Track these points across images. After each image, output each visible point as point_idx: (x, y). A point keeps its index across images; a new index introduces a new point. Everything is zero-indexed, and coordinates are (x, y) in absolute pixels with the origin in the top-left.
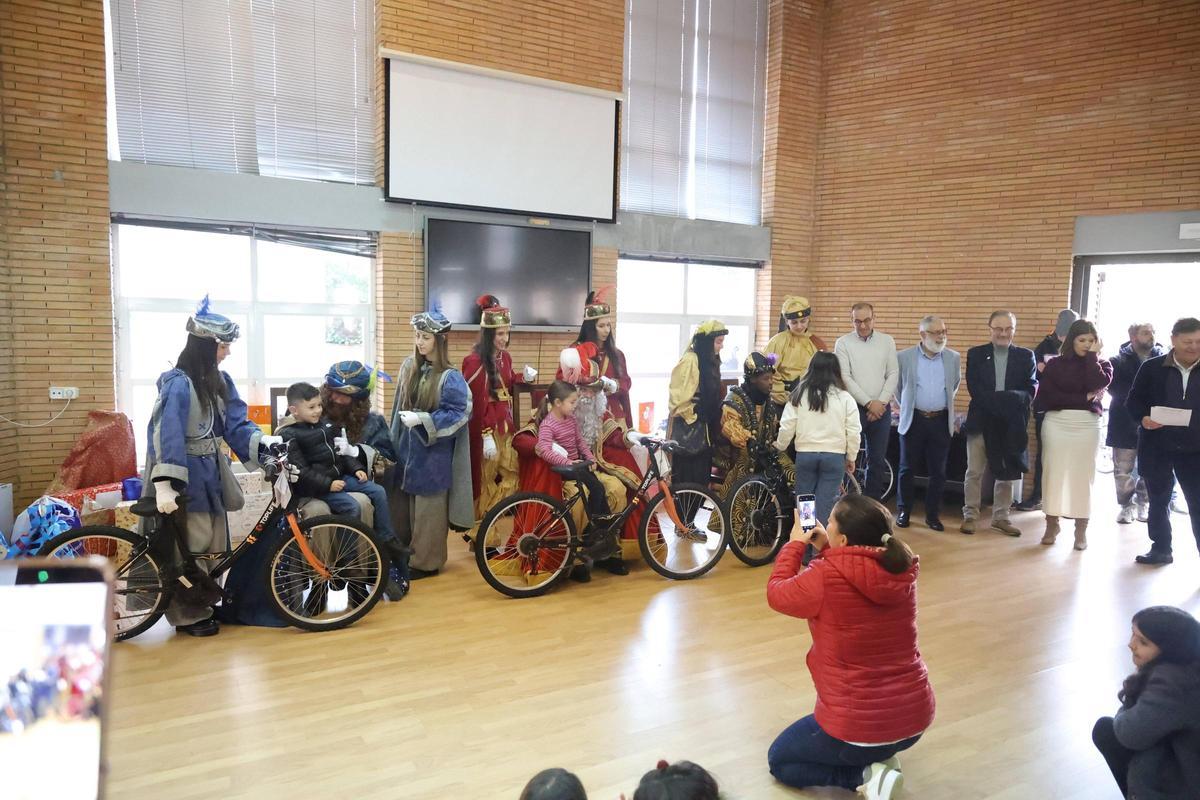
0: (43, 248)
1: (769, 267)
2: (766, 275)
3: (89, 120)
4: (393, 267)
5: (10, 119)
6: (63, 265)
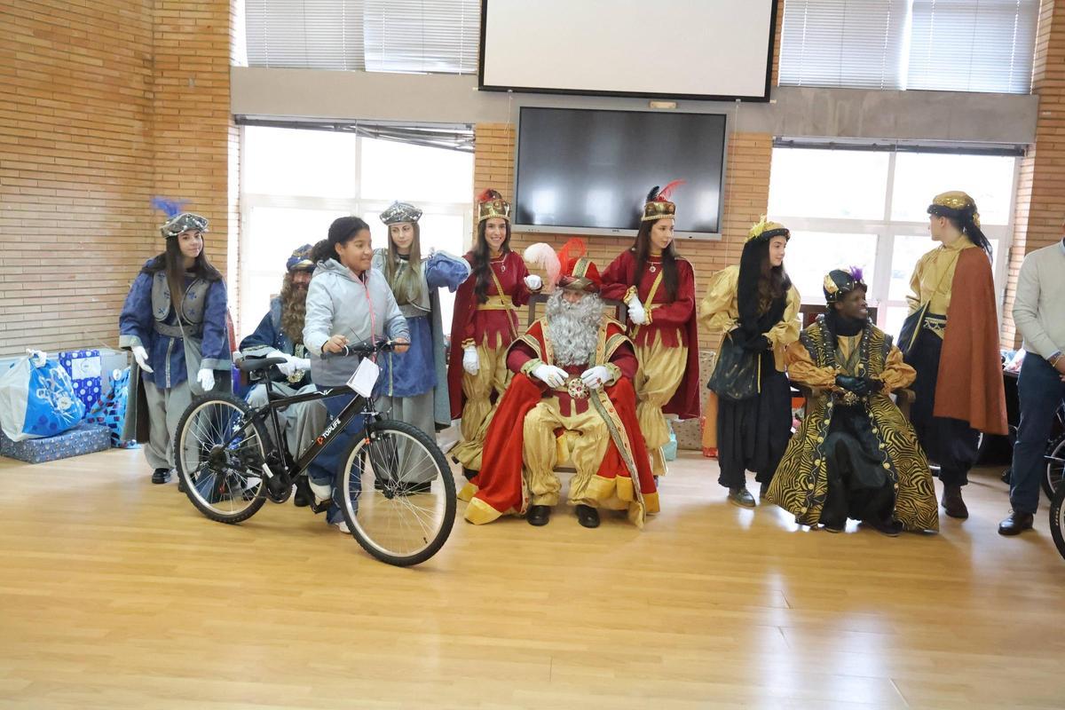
0: (178, 149)
1: (1033, 153)
2: (1029, 164)
3: (215, 30)
4: (484, 163)
5: (158, 36)
6: (193, 164)
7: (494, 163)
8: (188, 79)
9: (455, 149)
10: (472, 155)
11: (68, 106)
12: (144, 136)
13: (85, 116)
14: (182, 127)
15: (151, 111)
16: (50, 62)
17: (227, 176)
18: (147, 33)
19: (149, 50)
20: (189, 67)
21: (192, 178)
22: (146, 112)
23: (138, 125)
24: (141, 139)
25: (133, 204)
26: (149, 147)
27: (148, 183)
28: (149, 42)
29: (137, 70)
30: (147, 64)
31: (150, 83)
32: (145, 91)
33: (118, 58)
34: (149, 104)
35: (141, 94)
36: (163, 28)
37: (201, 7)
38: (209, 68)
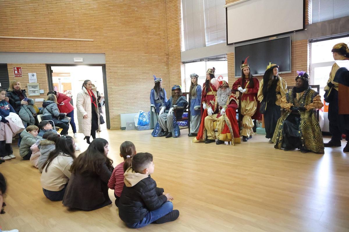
0: (173, 71)
3: (177, 45)
4: (230, 62)
5: (169, 49)
6: (175, 73)
7: (232, 62)
8: (174, 56)
9: (225, 60)
10: (227, 61)
11: (151, 65)
13: (155, 67)
14: (174, 66)
16: (148, 58)
17: (181, 75)
18: (167, 49)
19: (167, 52)
21: (175, 76)
22: (167, 64)
23: (166, 67)
24: (167, 70)
25: (165, 83)
26: (168, 71)
27: (168, 78)
29: (165, 56)
30: (167, 55)
31: (168, 59)
33: (161, 55)
34: (168, 63)
35: (166, 61)
36: (170, 47)
37: (175, 41)
38: (177, 53)
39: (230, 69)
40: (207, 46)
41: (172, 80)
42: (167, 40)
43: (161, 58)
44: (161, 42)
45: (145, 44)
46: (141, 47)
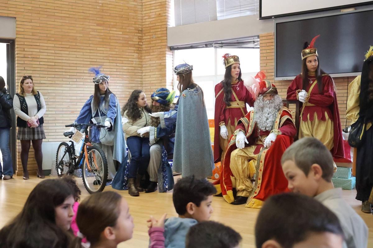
0: (150, 62)
3: (162, 15)
4: (264, 51)
5: (144, 21)
6: (155, 68)
7: (268, 51)
8: (153, 35)
9: (253, 48)
10: (259, 50)
11: (109, 49)
12: (138, 59)
13: (115, 53)
14: (151, 54)
15: (141, 49)
17: (166, 71)
18: (140, 21)
19: (141, 26)
20: (153, 31)
21: (154, 73)
22: (139, 50)
23: (136, 55)
24: (137, 60)
25: (134, 85)
26: (140, 63)
27: (140, 77)
28: (141, 24)
29: (136, 34)
30: (139, 32)
31: (141, 39)
32: (139, 42)
33: (128, 31)
34: (141, 47)
35: (137, 43)
36: (145, 18)
37: (157, 7)
38: (160, 30)
39: (265, 65)
40: (219, 19)
41: (146, 80)
42: (141, 4)
43: (127, 36)
44: (129, 5)
45: (98, 7)
46: (91, 12)
